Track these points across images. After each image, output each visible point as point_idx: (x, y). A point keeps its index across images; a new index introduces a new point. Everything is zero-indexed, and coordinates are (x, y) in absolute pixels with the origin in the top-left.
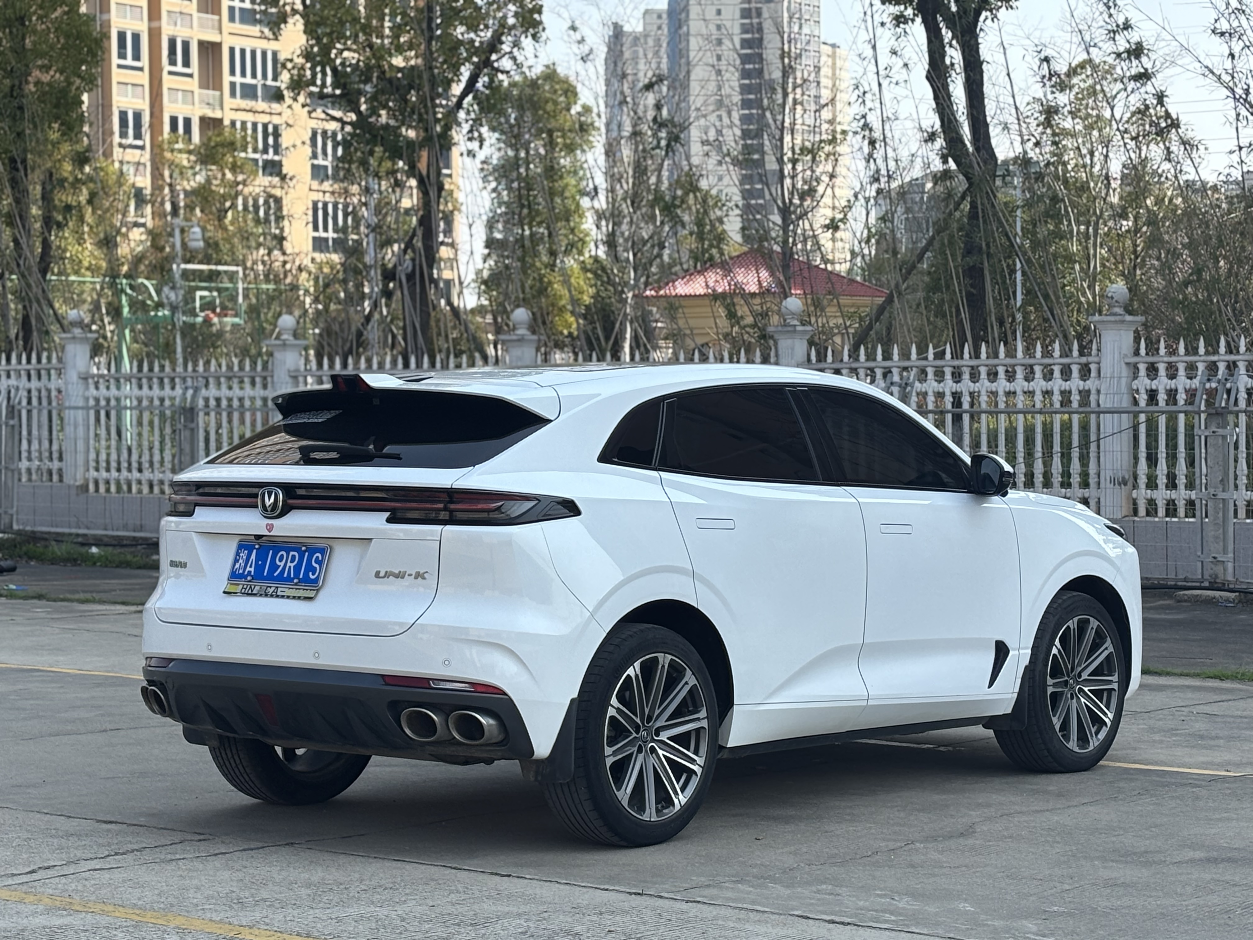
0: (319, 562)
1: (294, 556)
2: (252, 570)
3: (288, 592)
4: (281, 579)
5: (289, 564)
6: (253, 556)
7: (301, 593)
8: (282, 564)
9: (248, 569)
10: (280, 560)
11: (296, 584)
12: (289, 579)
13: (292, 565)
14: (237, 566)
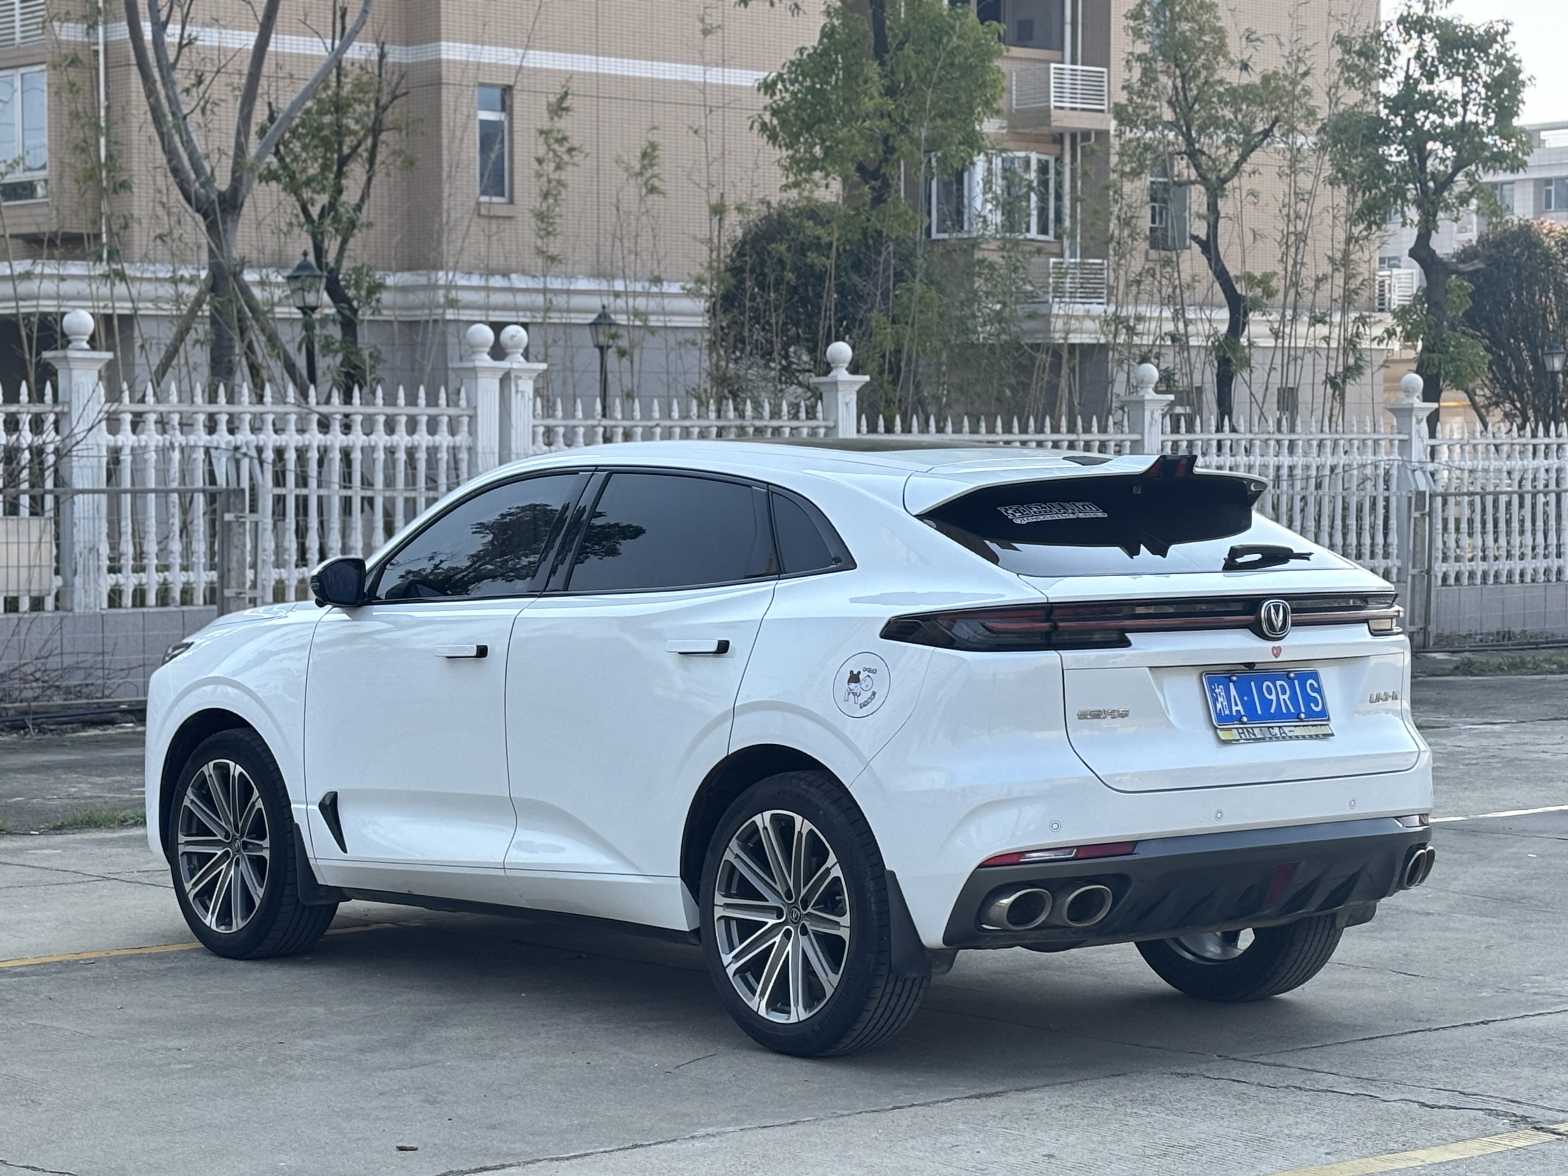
0: (1319, 691)
1: (1282, 686)
2: (1240, 708)
3: (1298, 732)
4: (1279, 715)
5: (1282, 697)
6: (1233, 692)
7: (1313, 731)
8: (1273, 697)
9: (1234, 708)
10: (1270, 693)
11: (1301, 720)
12: (1288, 716)
13: (1286, 697)
14: (1219, 706)
